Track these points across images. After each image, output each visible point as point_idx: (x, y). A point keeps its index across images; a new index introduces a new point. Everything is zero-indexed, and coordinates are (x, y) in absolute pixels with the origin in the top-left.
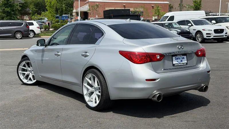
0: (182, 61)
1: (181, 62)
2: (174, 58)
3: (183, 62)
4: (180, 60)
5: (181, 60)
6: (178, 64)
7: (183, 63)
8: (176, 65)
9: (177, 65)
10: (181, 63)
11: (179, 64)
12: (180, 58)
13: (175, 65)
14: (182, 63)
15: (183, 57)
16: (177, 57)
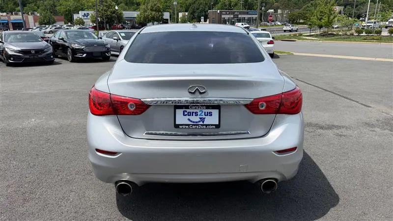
1: (201, 123)
2: (180, 111)
3: (206, 123)
4: (198, 117)
6: (189, 125)
7: (207, 125)
8: (184, 127)
9: (187, 127)
10: (198, 125)
11: (194, 127)
12: (199, 114)
13: (181, 127)
15: (209, 111)
16: (188, 110)
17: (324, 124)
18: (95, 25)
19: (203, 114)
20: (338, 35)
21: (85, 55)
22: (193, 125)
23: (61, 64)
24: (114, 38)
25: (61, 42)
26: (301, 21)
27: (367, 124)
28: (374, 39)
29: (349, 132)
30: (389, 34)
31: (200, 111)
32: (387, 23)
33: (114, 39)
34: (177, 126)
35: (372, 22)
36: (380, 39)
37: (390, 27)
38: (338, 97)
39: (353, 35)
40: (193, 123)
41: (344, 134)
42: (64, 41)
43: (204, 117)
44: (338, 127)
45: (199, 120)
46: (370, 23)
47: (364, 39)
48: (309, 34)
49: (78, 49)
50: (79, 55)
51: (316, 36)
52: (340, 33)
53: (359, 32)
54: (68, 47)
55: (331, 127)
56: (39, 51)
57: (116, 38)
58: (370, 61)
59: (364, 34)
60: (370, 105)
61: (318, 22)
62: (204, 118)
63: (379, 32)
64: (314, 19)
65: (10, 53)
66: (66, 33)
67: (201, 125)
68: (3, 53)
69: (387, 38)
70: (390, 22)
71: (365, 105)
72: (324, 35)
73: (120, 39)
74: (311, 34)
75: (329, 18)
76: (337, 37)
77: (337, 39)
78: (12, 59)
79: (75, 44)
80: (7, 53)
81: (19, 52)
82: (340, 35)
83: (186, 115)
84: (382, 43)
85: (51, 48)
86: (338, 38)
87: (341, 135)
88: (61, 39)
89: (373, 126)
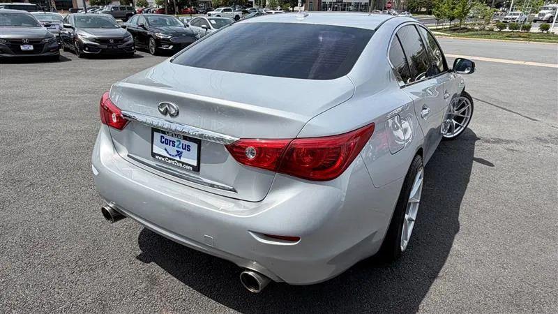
0: (179, 154)
1: (177, 158)
2: (157, 136)
3: (183, 160)
4: (176, 148)
5: (178, 151)
6: (164, 157)
7: (183, 163)
8: (160, 158)
9: (163, 159)
10: (174, 160)
11: (170, 161)
12: (177, 144)
13: (157, 157)
14: (178, 162)
15: (187, 143)
16: (166, 137)
17: (489, 137)
18: (161, 7)
19: (181, 146)
20: (472, 30)
21: (171, 47)
22: (169, 158)
23: (143, 57)
24: (203, 26)
25: (141, 30)
26: (424, 10)
27: (539, 139)
28: (520, 37)
29: (521, 147)
30: (540, 31)
31: (178, 141)
32: (537, 15)
33: (203, 28)
34: (154, 155)
35: (518, 14)
36: (529, 37)
37: (541, 20)
38: (495, 108)
39: (492, 30)
40: (170, 157)
41: (515, 148)
42: (145, 29)
43: (181, 150)
44: (508, 142)
45: (176, 153)
46: (514, 14)
47: (508, 37)
48: (435, 28)
49: (163, 39)
50: (164, 48)
51: (445, 30)
52: (477, 28)
53: (502, 27)
54: (150, 36)
55: (498, 141)
56: (119, 40)
57: (205, 26)
58: (518, 65)
59: (507, 29)
60: (536, 119)
61: (448, 12)
62: (181, 153)
63: (528, 28)
64: (444, 8)
65: (85, 42)
66: (147, 20)
67: (177, 161)
68: (74, 41)
69: (538, 36)
70: (540, 15)
71: (530, 119)
72: (455, 30)
73: (210, 28)
74: (439, 27)
75: (463, 8)
76: (473, 33)
77: (472, 36)
78: (87, 49)
79: (159, 32)
80: (80, 42)
81: (95, 40)
82: (477, 30)
83: (163, 143)
84: (531, 42)
85: (131, 36)
86: (474, 35)
87: (513, 150)
88: (141, 26)
89: (545, 141)
